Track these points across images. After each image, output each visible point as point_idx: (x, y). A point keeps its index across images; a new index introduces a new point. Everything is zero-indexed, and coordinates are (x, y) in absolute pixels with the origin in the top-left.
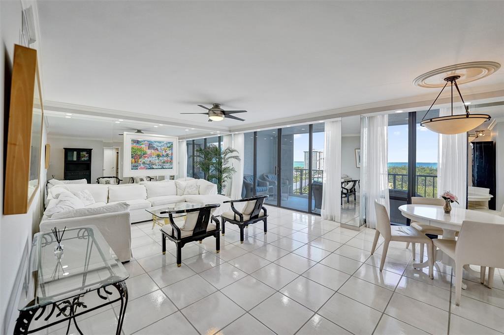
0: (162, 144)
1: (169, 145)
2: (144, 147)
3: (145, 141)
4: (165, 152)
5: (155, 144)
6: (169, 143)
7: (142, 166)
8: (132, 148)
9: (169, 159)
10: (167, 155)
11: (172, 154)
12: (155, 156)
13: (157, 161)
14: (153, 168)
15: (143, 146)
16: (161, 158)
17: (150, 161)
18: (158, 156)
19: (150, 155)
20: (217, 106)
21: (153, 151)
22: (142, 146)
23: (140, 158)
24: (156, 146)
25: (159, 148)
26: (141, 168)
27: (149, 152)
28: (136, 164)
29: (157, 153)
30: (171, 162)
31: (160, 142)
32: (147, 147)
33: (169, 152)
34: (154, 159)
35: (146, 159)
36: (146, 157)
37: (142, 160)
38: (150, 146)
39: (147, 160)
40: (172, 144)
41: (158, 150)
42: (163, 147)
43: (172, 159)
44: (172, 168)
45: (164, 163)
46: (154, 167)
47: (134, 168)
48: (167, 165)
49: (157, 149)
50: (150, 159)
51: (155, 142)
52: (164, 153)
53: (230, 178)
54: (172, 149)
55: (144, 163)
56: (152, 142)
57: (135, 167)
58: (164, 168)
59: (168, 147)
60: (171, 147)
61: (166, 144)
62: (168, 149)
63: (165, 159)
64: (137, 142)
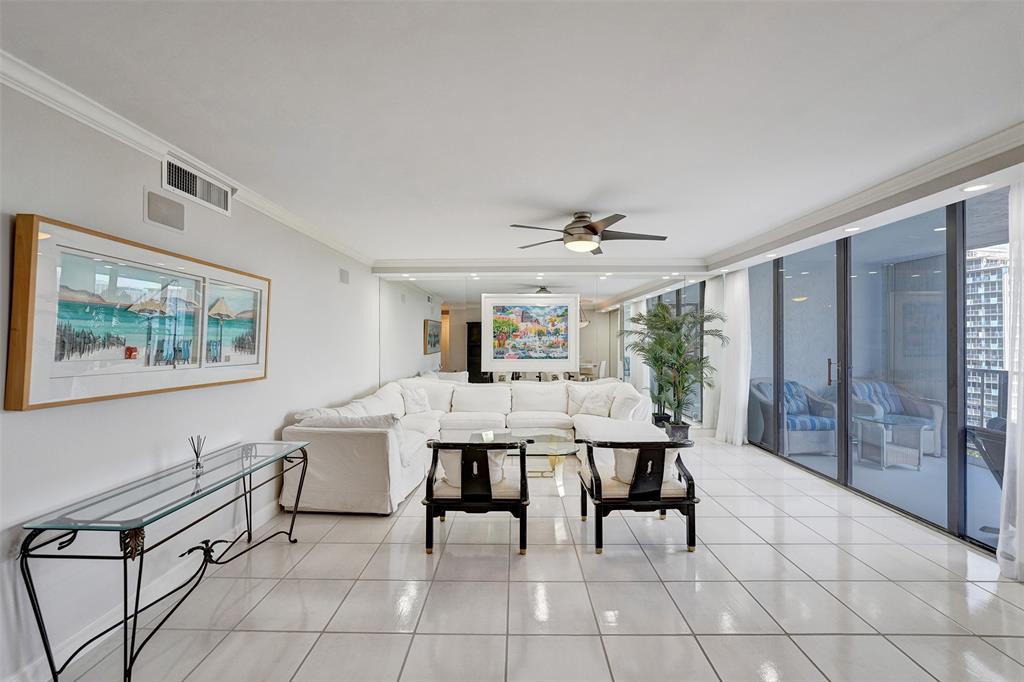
1: (560, 312)
2: (514, 317)
5: (534, 311)
6: (561, 307)
7: (511, 352)
8: (495, 321)
9: (560, 339)
10: (557, 332)
11: (567, 328)
12: (533, 335)
14: (531, 357)
15: (512, 316)
16: (544, 338)
18: (540, 334)
19: (525, 333)
20: (580, 217)
21: (529, 324)
23: (507, 338)
24: (534, 316)
25: (541, 319)
26: (510, 357)
27: (522, 326)
29: (540, 327)
30: (565, 345)
32: (520, 317)
33: (561, 326)
34: (532, 340)
35: (518, 339)
36: (517, 336)
37: (509, 343)
38: (525, 316)
40: (566, 310)
41: (539, 323)
43: (566, 339)
44: (566, 358)
45: (551, 346)
46: (532, 354)
47: (498, 356)
48: (558, 352)
49: (537, 321)
50: (524, 340)
51: (534, 307)
52: (551, 328)
53: (710, 385)
54: (567, 319)
55: (514, 347)
57: (499, 354)
58: (550, 358)
59: (558, 316)
60: (564, 316)
61: (555, 310)
62: (558, 319)
63: (553, 338)
64: (503, 309)
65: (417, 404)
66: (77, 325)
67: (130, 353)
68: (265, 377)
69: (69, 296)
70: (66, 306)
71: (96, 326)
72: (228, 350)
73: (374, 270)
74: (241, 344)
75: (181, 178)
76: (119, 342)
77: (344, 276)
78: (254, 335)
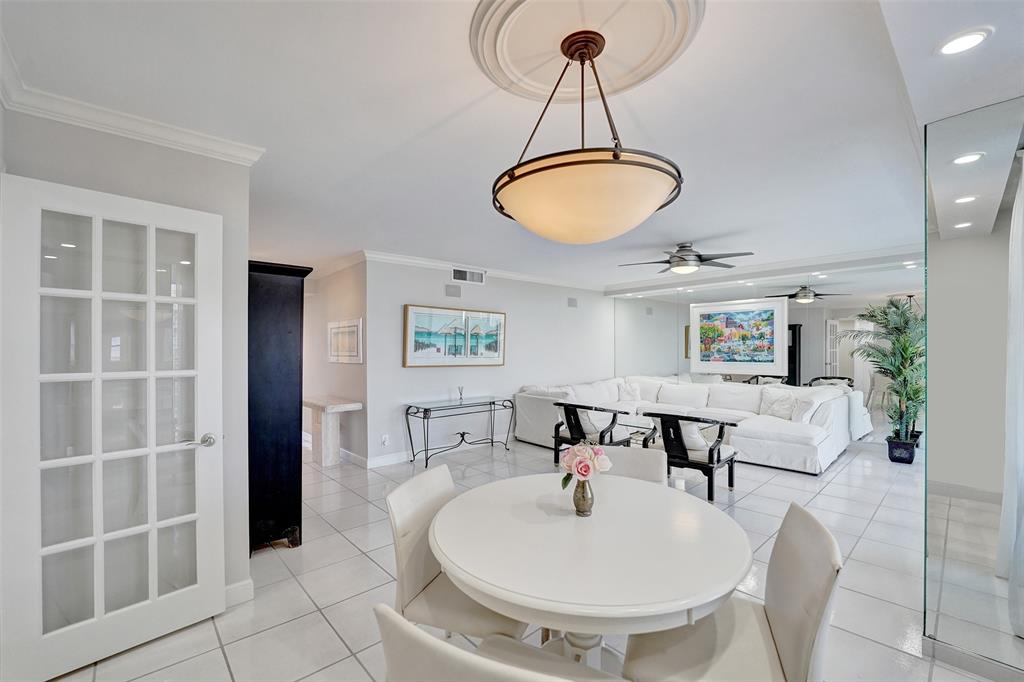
0: (751, 315)
1: (765, 316)
2: (719, 324)
3: (720, 314)
4: (758, 329)
5: (738, 316)
6: (766, 312)
7: (716, 355)
8: (702, 328)
9: (766, 343)
10: (762, 336)
11: (772, 333)
12: (737, 339)
13: (742, 347)
14: (736, 361)
15: (717, 323)
16: (748, 342)
17: (730, 348)
18: (744, 338)
19: (730, 338)
20: (682, 247)
21: (734, 329)
22: (715, 322)
23: (713, 343)
24: (738, 321)
25: (745, 324)
26: (716, 360)
27: (727, 331)
28: (707, 353)
29: (742, 332)
30: (770, 348)
31: (746, 313)
32: (724, 323)
33: (766, 330)
34: (736, 344)
35: (723, 344)
36: (722, 341)
37: (715, 347)
38: (729, 321)
39: (724, 346)
40: (772, 314)
41: (743, 328)
42: (753, 322)
43: (772, 343)
44: (772, 361)
45: (755, 350)
46: (736, 357)
47: (705, 359)
48: (763, 355)
49: (741, 326)
50: (729, 344)
51: (738, 313)
52: (756, 333)
54: (772, 323)
55: (719, 351)
56: (732, 315)
57: (706, 357)
58: (755, 361)
59: (763, 320)
60: (770, 320)
61: (760, 314)
62: (763, 324)
63: (757, 342)
64: (708, 317)
65: (629, 393)
66: (421, 340)
67: (438, 350)
68: (504, 364)
69: (418, 330)
70: (417, 333)
71: (426, 340)
72: (482, 349)
73: (606, 293)
74: (489, 347)
75: (460, 275)
76: (434, 346)
77: (572, 303)
78: (496, 342)
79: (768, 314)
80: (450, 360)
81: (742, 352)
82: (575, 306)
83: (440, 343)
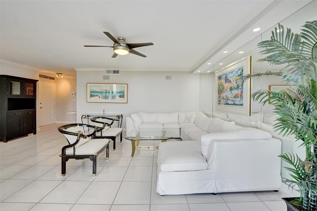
0: (234, 72)
1: (239, 73)
2: (223, 81)
3: (223, 75)
4: (236, 83)
5: (229, 75)
6: (239, 69)
7: (222, 101)
8: (218, 84)
9: (239, 92)
10: (238, 87)
11: (242, 84)
12: (229, 90)
13: (230, 95)
14: (229, 104)
17: (226, 96)
18: (231, 89)
19: (227, 90)
21: (228, 84)
24: (229, 78)
25: (232, 80)
26: (222, 104)
27: (225, 86)
28: (220, 99)
29: (231, 85)
30: (241, 96)
31: (232, 72)
33: (240, 82)
34: (229, 93)
35: (224, 93)
37: (222, 95)
38: (226, 79)
42: (234, 78)
45: (235, 97)
46: (229, 102)
48: (238, 101)
49: (230, 81)
50: (226, 93)
51: (229, 73)
52: (235, 85)
55: (223, 98)
56: (227, 75)
57: (219, 102)
59: (239, 76)
60: (241, 75)
61: (237, 72)
62: (239, 78)
63: (236, 92)
64: (220, 78)
66: (93, 94)
67: (100, 97)
68: (127, 103)
69: (91, 91)
71: (95, 94)
73: (192, 72)
74: (120, 96)
76: (98, 96)
77: (168, 78)
78: (124, 95)
79: (241, 70)
80: (104, 100)
81: (231, 99)
82: (171, 79)
83: (100, 95)
